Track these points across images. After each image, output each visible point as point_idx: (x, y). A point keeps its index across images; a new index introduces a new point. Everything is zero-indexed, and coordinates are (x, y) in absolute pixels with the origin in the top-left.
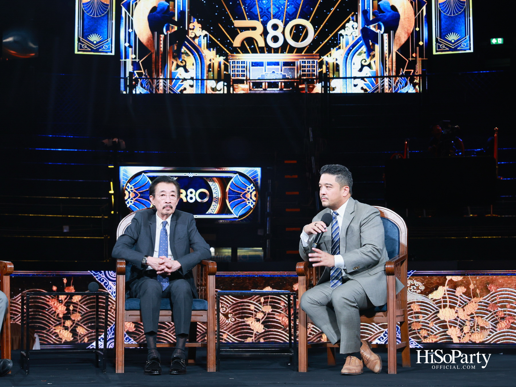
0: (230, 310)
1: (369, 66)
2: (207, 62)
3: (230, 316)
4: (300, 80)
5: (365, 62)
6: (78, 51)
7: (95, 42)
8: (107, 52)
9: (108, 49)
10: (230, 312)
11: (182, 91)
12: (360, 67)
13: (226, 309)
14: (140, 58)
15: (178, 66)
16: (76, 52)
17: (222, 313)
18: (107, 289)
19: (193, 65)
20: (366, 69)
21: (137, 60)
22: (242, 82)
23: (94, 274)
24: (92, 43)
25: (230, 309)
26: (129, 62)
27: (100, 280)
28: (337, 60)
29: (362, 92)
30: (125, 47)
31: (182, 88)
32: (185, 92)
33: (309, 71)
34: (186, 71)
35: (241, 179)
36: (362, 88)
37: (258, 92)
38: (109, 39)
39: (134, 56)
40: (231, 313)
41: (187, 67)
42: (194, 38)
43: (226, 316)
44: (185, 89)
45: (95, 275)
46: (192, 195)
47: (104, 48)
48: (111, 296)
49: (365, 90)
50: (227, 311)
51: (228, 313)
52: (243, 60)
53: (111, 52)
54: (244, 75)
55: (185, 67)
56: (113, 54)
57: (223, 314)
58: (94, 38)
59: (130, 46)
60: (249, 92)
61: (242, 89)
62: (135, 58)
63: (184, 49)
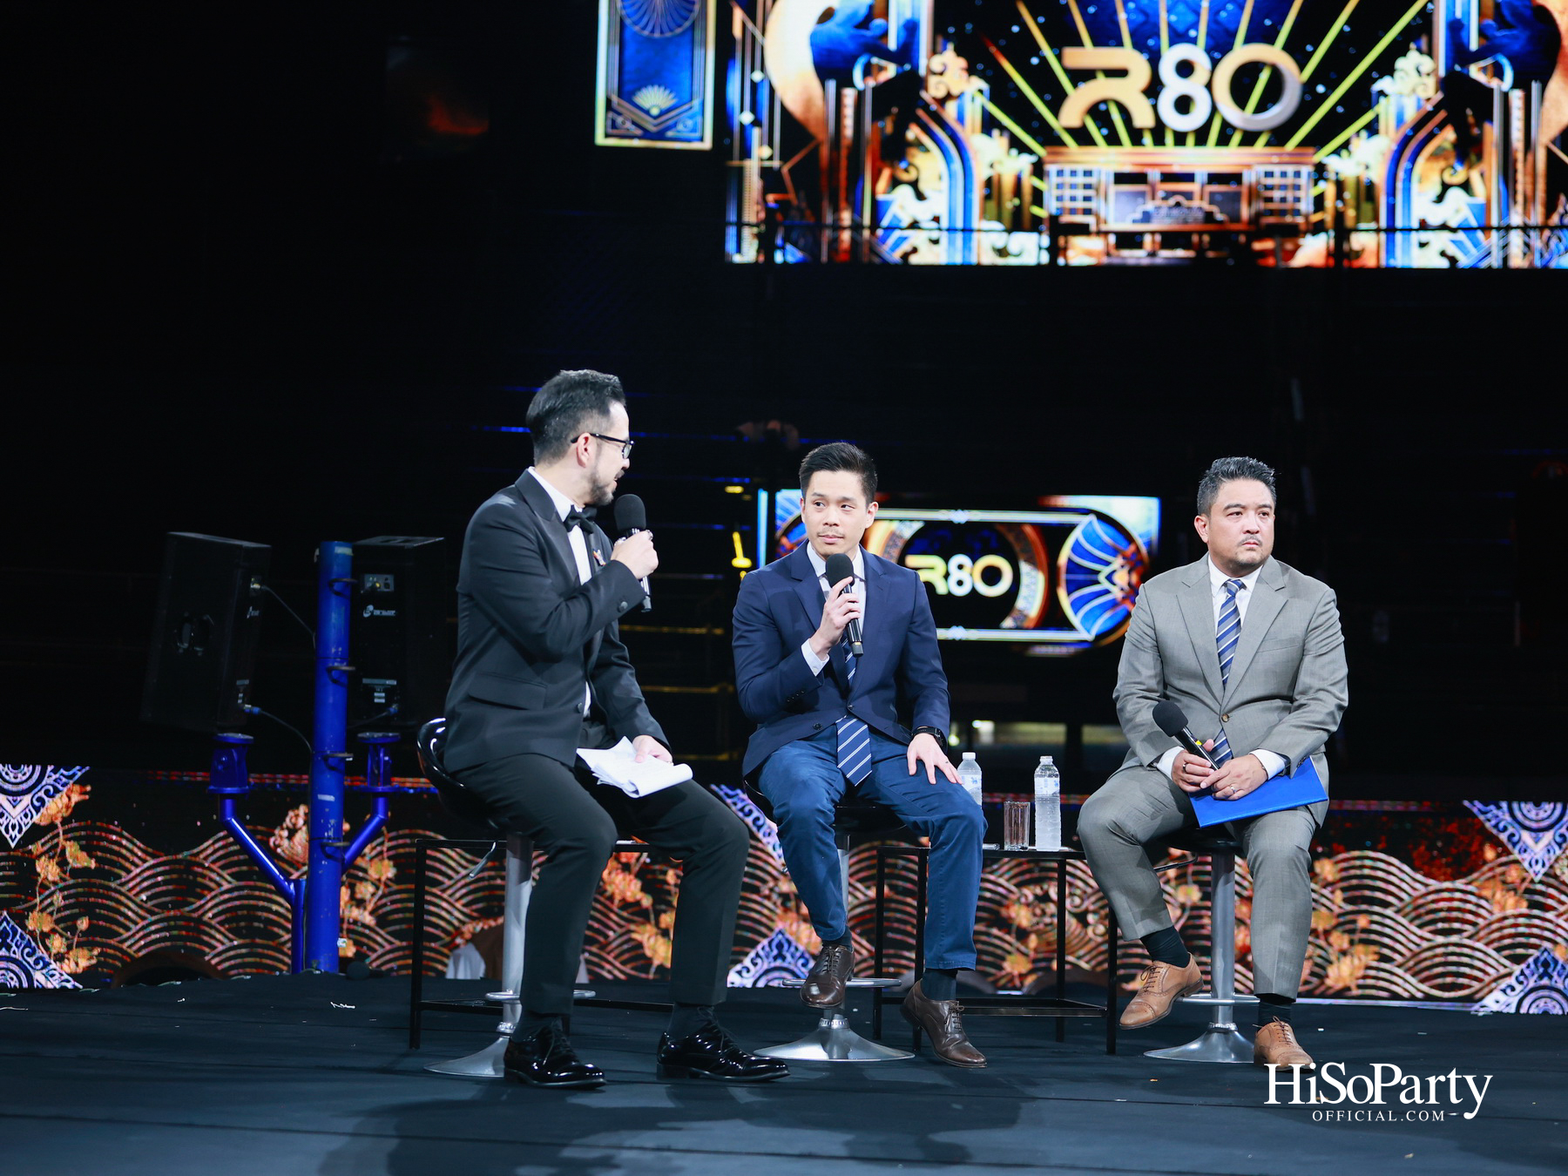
0: (1093, 903)
1: (1466, 186)
2: (980, 173)
3: (1091, 918)
4: (1257, 229)
5: (1452, 175)
6: (607, 135)
7: (655, 112)
8: (689, 140)
9: (694, 130)
10: (1092, 908)
11: (905, 256)
12: (1438, 189)
13: (1083, 900)
14: (784, 157)
15: (895, 182)
16: (600, 139)
17: (1070, 912)
18: (760, 835)
19: (940, 178)
20: (1455, 194)
21: (776, 164)
22: (1083, 230)
23: (727, 794)
24: (647, 112)
25: (1093, 899)
26: (752, 167)
27: (742, 810)
28: (1367, 167)
29: (1444, 264)
30: (742, 126)
31: (906, 247)
32: (915, 260)
33: (1283, 200)
34: (920, 196)
35: (1100, 529)
36: (1443, 254)
37: (1131, 262)
38: (696, 103)
39: (766, 152)
40: (1094, 912)
41: (922, 186)
42: (942, 102)
43: (1081, 917)
44: (915, 250)
45: (730, 797)
46: (963, 575)
47: (680, 127)
48: (772, 857)
49: (1453, 260)
50: (1083, 907)
51: (1086, 912)
52: (1088, 167)
53: (701, 139)
54: (1087, 212)
55: (914, 184)
56: (707, 144)
57: (1075, 915)
58: (654, 99)
59: (757, 123)
60: (1105, 260)
61: (1082, 252)
62: (771, 158)
63: (913, 133)
